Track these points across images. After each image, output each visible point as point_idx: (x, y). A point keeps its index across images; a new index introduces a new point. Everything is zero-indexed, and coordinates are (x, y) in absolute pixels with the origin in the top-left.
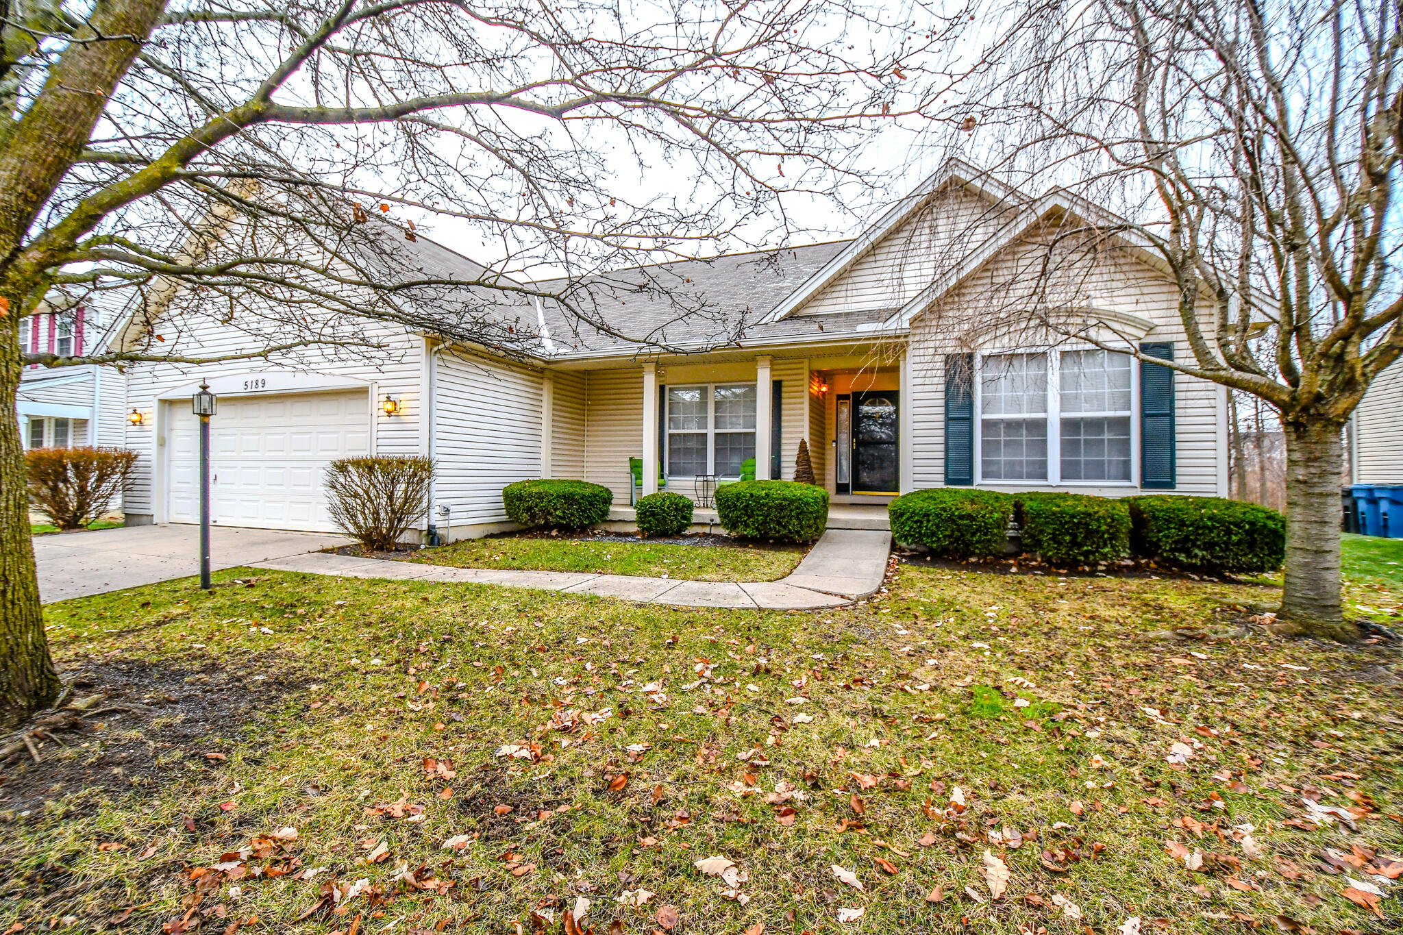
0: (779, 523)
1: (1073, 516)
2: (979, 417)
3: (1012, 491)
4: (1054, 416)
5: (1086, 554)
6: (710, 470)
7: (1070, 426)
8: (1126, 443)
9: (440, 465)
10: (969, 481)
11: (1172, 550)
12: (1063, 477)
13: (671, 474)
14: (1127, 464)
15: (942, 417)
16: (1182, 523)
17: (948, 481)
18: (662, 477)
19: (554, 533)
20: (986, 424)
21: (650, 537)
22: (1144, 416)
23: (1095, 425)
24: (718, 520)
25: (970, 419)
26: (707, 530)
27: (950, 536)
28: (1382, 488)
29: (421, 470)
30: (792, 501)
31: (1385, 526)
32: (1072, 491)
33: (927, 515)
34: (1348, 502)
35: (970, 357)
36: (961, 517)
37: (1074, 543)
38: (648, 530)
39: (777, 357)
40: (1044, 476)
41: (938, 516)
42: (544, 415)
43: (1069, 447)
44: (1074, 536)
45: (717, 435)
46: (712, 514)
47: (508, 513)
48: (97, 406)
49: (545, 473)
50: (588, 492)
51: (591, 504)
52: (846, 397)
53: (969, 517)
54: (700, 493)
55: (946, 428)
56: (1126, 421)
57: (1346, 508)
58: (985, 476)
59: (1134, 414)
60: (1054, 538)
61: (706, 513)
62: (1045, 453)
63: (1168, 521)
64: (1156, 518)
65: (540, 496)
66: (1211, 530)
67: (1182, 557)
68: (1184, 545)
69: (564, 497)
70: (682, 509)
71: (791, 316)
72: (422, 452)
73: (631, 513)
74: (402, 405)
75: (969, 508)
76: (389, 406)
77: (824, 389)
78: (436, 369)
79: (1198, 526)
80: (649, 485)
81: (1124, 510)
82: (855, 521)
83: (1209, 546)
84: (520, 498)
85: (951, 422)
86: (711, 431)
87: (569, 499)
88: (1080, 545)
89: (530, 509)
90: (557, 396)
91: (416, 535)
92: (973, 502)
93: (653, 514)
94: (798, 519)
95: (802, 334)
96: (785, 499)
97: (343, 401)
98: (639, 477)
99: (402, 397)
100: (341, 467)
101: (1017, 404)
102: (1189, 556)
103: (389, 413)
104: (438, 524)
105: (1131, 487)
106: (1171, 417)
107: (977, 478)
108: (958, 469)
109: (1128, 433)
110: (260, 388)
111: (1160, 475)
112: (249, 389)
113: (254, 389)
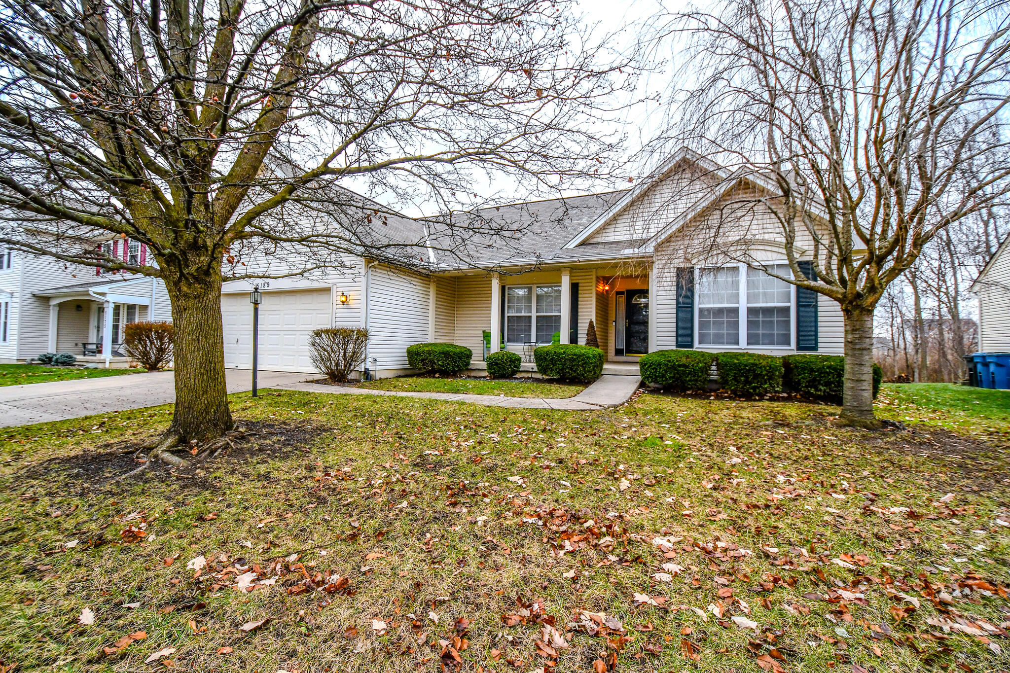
0: (572, 369)
1: (746, 365)
2: (697, 306)
3: (715, 352)
4: (743, 306)
5: (754, 388)
6: (533, 339)
7: (751, 311)
8: (786, 323)
9: (373, 333)
10: (691, 346)
11: (807, 387)
12: (748, 344)
13: (509, 341)
14: (788, 336)
15: (674, 307)
16: (812, 370)
17: (678, 346)
18: (503, 343)
19: (437, 375)
20: (701, 310)
21: (495, 378)
22: (798, 306)
23: (768, 311)
24: (536, 369)
25: (692, 308)
26: (529, 375)
27: (673, 377)
28: (991, 356)
29: (363, 335)
30: (579, 356)
31: (993, 381)
32: (750, 352)
33: (659, 365)
34: (971, 365)
35: (691, 270)
36: (679, 366)
37: (747, 382)
38: (493, 373)
39: (574, 269)
40: (737, 343)
41: (666, 365)
42: (430, 304)
43: (751, 324)
44: (747, 377)
45: (537, 317)
46: (533, 365)
47: (410, 363)
48: (154, 297)
49: (431, 339)
50: (458, 350)
51: (459, 358)
52: (622, 293)
53: (684, 366)
54: (527, 353)
55: (677, 313)
56: (787, 309)
57: (970, 370)
58: (700, 343)
59: (793, 305)
60: (735, 379)
61: (529, 365)
62: (737, 329)
63: (803, 369)
64: (797, 367)
65: (429, 353)
66: (828, 374)
67: (812, 391)
68: (813, 383)
69: (443, 353)
70: (515, 361)
71: (583, 244)
72: (362, 326)
73: (484, 365)
74: (351, 298)
75: (684, 360)
76: (343, 299)
77: (607, 288)
78: (370, 277)
79: (821, 371)
80: (495, 347)
81: (779, 363)
82: (621, 370)
83: (828, 384)
84: (418, 354)
85: (680, 310)
86: (534, 315)
87: (446, 354)
88: (750, 383)
89: (423, 360)
90: (438, 293)
91: (358, 374)
92: (687, 357)
93: (497, 364)
94: (583, 367)
95: (590, 255)
96: (575, 355)
97: (315, 295)
98: (489, 342)
99: (350, 293)
100: (318, 334)
101: (720, 298)
102: (817, 390)
103: (343, 302)
104: (370, 368)
105: (791, 350)
106: (816, 307)
107: (696, 344)
108: (684, 336)
109: (789, 316)
110: (266, 287)
111: (807, 343)
112: (259, 288)
113: (262, 288)
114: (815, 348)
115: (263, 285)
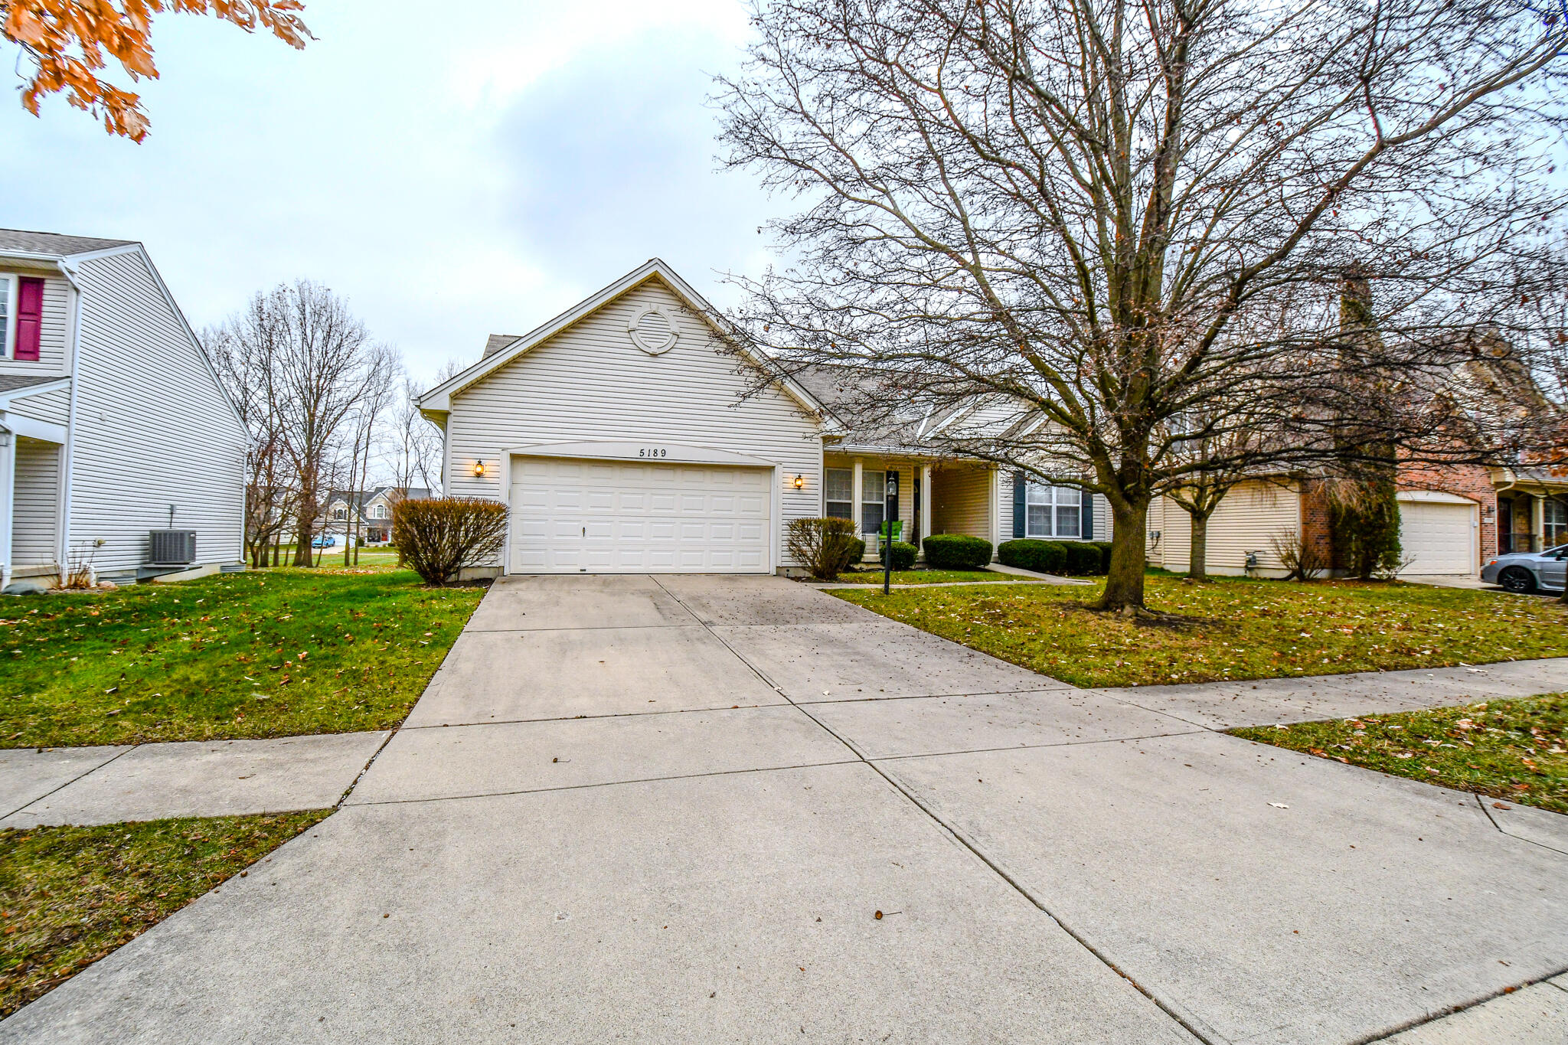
2: (1027, 504)
4: (1054, 505)
7: (1059, 509)
8: (1077, 519)
10: (1023, 536)
12: (1057, 534)
14: (1077, 529)
15: (1012, 503)
17: (1015, 536)
20: (1030, 507)
22: (1083, 507)
23: (1067, 509)
25: (1024, 505)
35: (1023, 473)
40: (1049, 532)
43: (1059, 520)
48: (74, 426)
55: (1014, 509)
56: (1077, 509)
58: (1030, 533)
59: (1080, 505)
62: (1050, 522)
72: (820, 515)
74: (804, 482)
76: (800, 482)
85: (1016, 506)
97: (737, 473)
101: (1040, 498)
103: (798, 487)
105: (1078, 539)
106: (1091, 507)
107: (1027, 536)
108: (1019, 530)
109: (1077, 513)
110: (659, 456)
111: (1088, 533)
112: (646, 456)
113: (652, 456)
114: (1091, 538)
115: (652, 453)
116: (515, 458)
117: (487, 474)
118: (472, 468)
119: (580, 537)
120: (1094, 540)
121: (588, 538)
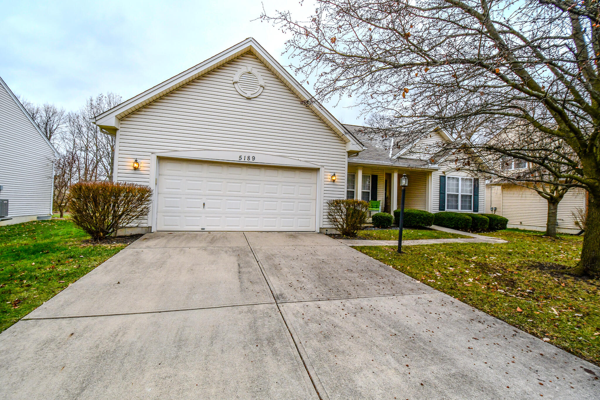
2: (446, 193)
4: (460, 194)
7: (462, 196)
8: (471, 201)
10: (444, 210)
12: (461, 209)
14: (471, 206)
15: (439, 192)
17: (440, 210)
20: (448, 195)
22: (474, 195)
23: (467, 196)
25: (445, 193)
35: (445, 177)
40: (457, 208)
43: (462, 201)
55: (440, 195)
56: (471, 196)
58: (447, 209)
59: (472, 194)
62: (458, 203)
71: (399, 157)
74: (337, 178)
76: (334, 178)
85: (441, 194)
97: (297, 172)
99: (336, 174)
101: (453, 190)
103: (334, 180)
105: (471, 212)
106: (478, 195)
108: (442, 206)
109: (471, 199)
110: (251, 160)
111: (476, 209)
112: (243, 160)
113: (246, 160)
114: (477, 211)
115: (246, 158)
116: (160, 159)
117: (142, 169)
118: (132, 164)
119: (201, 209)
120: (479, 212)
121: (206, 209)
